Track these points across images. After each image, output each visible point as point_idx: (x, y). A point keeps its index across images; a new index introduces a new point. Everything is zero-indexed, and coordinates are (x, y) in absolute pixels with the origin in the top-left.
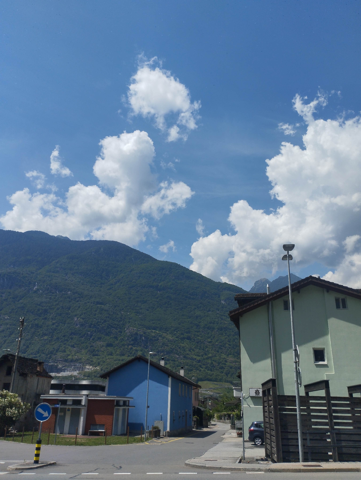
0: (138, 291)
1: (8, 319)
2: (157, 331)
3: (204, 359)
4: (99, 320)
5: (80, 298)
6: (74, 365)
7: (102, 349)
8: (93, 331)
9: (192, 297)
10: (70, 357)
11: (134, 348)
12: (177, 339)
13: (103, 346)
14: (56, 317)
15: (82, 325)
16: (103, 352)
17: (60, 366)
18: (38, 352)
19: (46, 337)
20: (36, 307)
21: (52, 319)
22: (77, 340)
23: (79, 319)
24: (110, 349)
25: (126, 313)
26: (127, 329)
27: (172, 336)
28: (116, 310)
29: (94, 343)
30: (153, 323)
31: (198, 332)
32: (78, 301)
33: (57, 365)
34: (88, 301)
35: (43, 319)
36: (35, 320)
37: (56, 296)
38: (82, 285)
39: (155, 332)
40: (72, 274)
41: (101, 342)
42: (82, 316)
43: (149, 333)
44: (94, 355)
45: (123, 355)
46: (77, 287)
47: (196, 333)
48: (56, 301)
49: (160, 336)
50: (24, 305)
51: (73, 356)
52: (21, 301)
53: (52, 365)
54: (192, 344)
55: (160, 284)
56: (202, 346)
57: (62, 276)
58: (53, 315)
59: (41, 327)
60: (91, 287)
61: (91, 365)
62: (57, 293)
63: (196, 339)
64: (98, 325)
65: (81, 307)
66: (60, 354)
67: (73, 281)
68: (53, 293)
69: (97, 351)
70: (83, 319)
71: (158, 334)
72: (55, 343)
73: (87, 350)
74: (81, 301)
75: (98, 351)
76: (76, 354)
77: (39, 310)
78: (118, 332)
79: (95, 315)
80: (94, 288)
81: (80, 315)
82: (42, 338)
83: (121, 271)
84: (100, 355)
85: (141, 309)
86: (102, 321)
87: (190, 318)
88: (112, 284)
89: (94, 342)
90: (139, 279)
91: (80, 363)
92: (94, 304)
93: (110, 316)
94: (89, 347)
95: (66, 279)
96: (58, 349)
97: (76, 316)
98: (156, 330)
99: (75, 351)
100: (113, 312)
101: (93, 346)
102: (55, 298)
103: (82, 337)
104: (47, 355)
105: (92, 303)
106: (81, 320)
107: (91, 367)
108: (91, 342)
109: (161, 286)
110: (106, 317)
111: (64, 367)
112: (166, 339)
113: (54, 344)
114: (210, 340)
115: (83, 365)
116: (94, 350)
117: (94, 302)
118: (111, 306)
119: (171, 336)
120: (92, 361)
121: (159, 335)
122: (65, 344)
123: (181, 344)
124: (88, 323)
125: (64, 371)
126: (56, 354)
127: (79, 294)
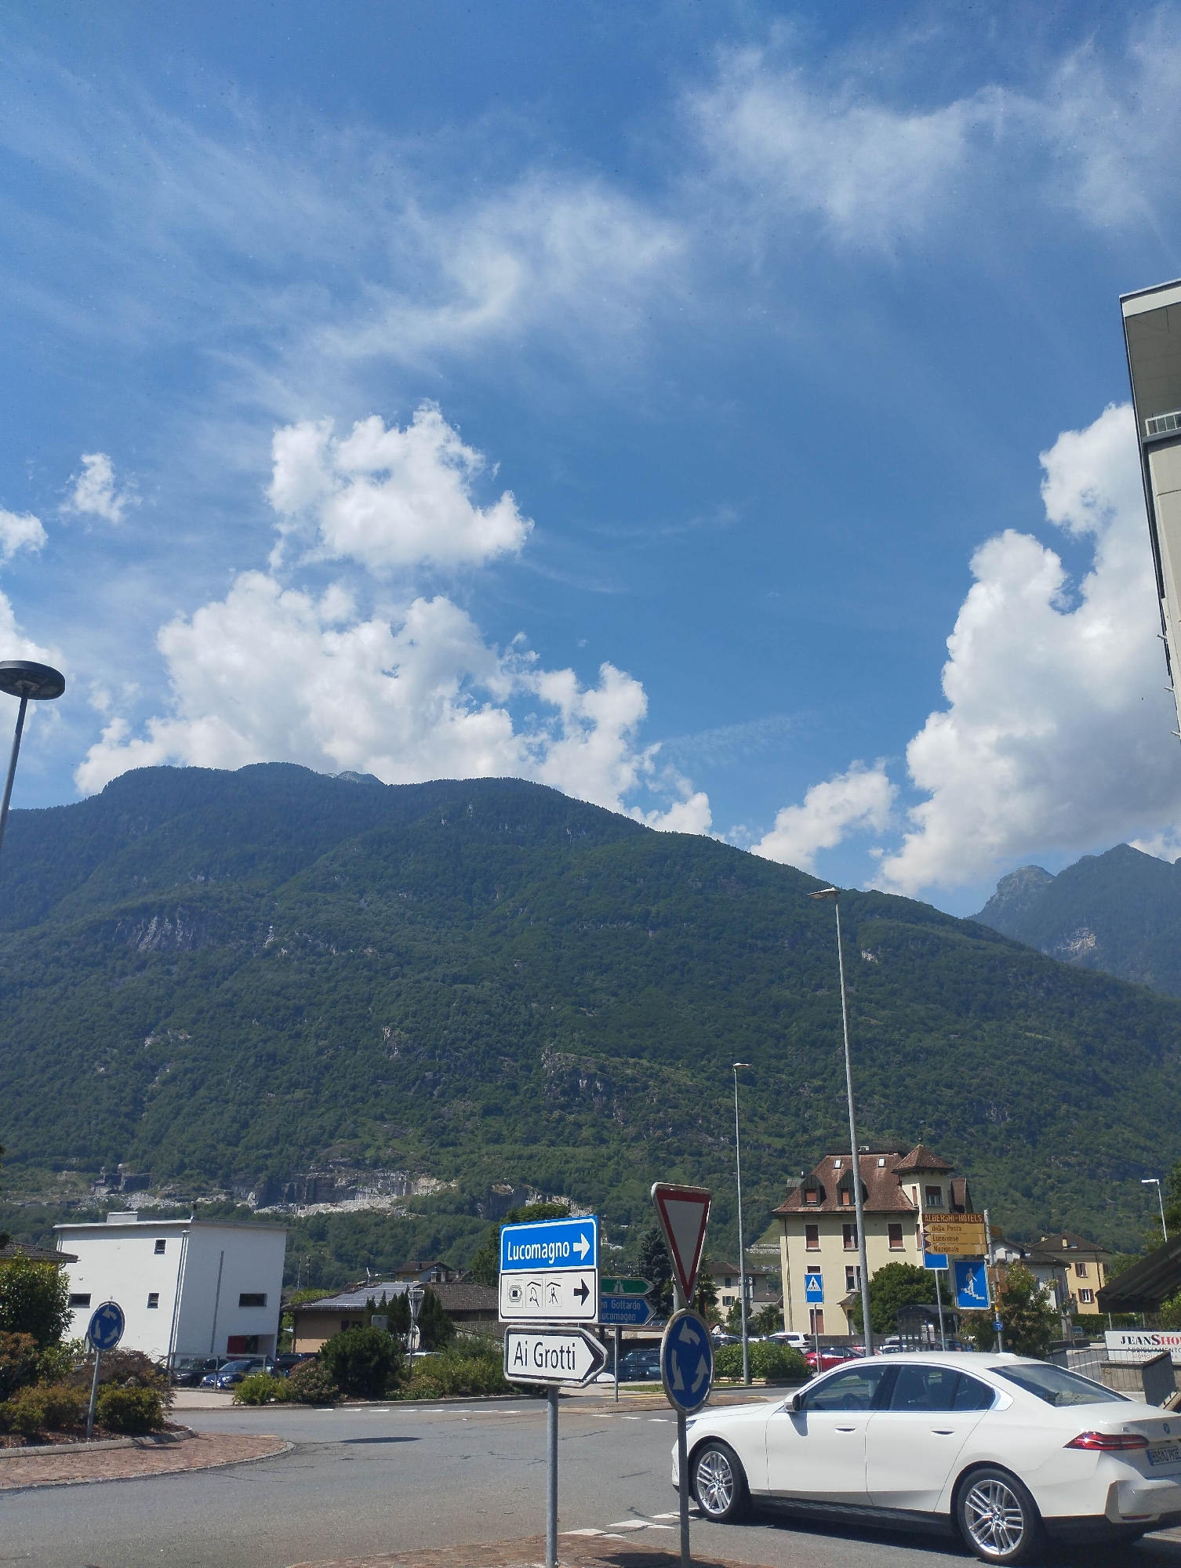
0: (586, 934)
1: (187, 1040)
2: (644, 1062)
3: (797, 1145)
4: (460, 1035)
5: (401, 966)
6: (383, 1178)
7: (469, 1125)
8: (440, 1067)
9: (760, 943)
10: (370, 1153)
11: (571, 1118)
12: (709, 1084)
13: (472, 1114)
14: (328, 1028)
15: (406, 1051)
16: (472, 1132)
17: (341, 1182)
18: (276, 1141)
19: (299, 1094)
20: (268, 1001)
21: (317, 1036)
22: (393, 1099)
23: (397, 1032)
24: (495, 1123)
25: (545, 1008)
26: (547, 1056)
27: (693, 1074)
28: (514, 999)
29: (443, 1106)
30: (632, 1036)
31: (780, 1057)
32: (394, 978)
33: (332, 1179)
34: (425, 974)
35: (290, 1037)
36: (265, 1041)
37: (330, 963)
38: (410, 924)
39: (635, 1064)
40: (379, 891)
41: (465, 1101)
42: (407, 1023)
43: (615, 1068)
44: (443, 1145)
45: (535, 1140)
46: (392, 933)
47: (774, 1062)
48: (329, 979)
49: (651, 1076)
50: (235, 995)
51: (379, 1148)
52: (226, 984)
53: (317, 1180)
54: (761, 1099)
55: (654, 909)
56: (794, 1104)
57: (349, 900)
58: (320, 1024)
59: (283, 1063)
60: (437, 928)
61: (433, 1176)
62: (331, 954)
63: (772, 1080)
64: (457, 1050)
65: (403, 996)
66: (342, 1143)
67: (381, 912)
68: (320, 955)
69: (452, 1130)
70: (409, 1031)
71: (647, 1069)
72: (328, 1109)
73: (420, 1131)
74: (404, 976)
75: (458, 1132)
76: (390, 1143)
77: (277, 1009)
78: (521, 1069)
79: (447, 1017)
80: (447, 933)
81: (401, 1022)
82: (289, 1097)
83: (531, 872)
84: (461, 1144)
85: (594, 991)
86: (468, 1037)
87: (754, 1014)
88: (505, 918)
89: (447, 1102)
90: (587, 895)
91: (402, 1169)
92: (443, 982)
93: (493, 1019)
94: (429, 1121)
95: (361, 910)
96: (337, 1128)
97: (387, 1022)
98: (640, 1058)
99: (388, 1133)
100: (502, 1005)
101: (441, 1116)
102: (325, 971)
103: (407, 1088)
104: (302, 1148)
105: (437, 981)
106: (405, 1036)
107: (434, 1181)
108: (436, 1102)
109: (658, 914)
110: (481, 1023)
111: (354, 1182)
112: (673, 1085)
113: (323, 1114)
114: (821, 1083)
115: (411, 1177)
116: (444, 1128)
117: (445, 975)
118: (498, 985)
119: (690, 1075)
120: (437, 1164)
121: (648, 1073)
122: (357, 1112)
123: (720, 1098)
124: (424, 1045)
125: (352, 1195)
126: (331, 1145)
127: (399, 954)
